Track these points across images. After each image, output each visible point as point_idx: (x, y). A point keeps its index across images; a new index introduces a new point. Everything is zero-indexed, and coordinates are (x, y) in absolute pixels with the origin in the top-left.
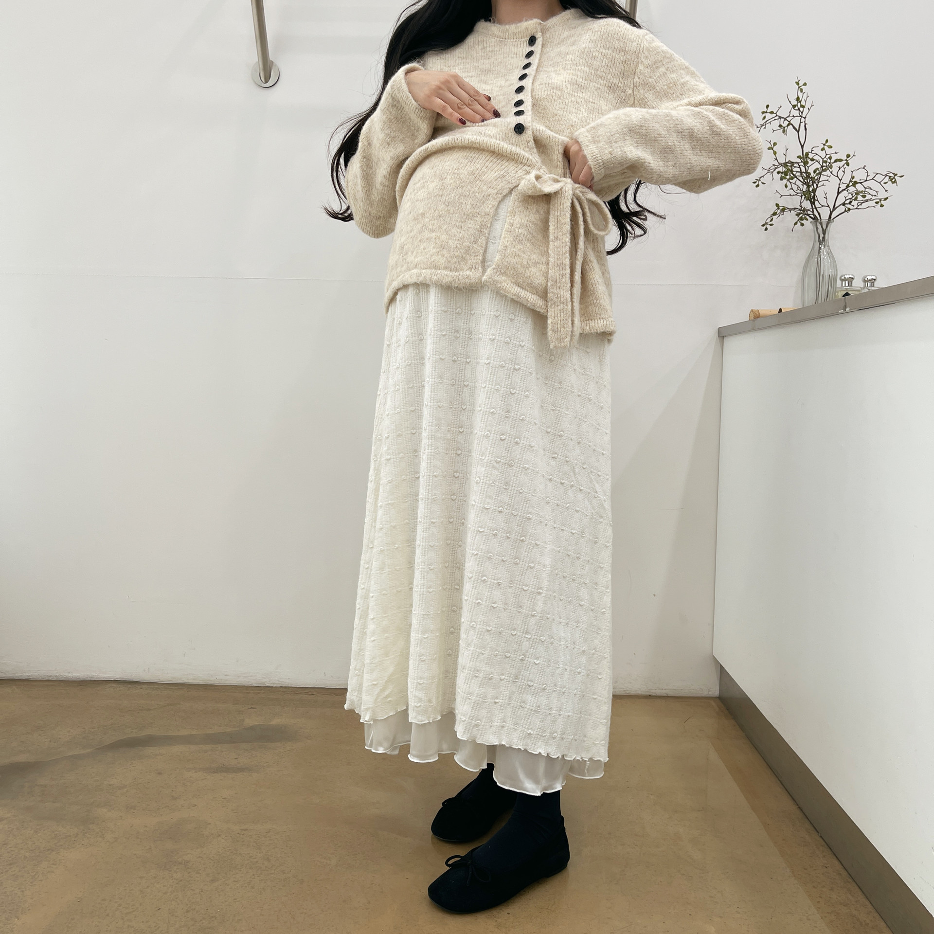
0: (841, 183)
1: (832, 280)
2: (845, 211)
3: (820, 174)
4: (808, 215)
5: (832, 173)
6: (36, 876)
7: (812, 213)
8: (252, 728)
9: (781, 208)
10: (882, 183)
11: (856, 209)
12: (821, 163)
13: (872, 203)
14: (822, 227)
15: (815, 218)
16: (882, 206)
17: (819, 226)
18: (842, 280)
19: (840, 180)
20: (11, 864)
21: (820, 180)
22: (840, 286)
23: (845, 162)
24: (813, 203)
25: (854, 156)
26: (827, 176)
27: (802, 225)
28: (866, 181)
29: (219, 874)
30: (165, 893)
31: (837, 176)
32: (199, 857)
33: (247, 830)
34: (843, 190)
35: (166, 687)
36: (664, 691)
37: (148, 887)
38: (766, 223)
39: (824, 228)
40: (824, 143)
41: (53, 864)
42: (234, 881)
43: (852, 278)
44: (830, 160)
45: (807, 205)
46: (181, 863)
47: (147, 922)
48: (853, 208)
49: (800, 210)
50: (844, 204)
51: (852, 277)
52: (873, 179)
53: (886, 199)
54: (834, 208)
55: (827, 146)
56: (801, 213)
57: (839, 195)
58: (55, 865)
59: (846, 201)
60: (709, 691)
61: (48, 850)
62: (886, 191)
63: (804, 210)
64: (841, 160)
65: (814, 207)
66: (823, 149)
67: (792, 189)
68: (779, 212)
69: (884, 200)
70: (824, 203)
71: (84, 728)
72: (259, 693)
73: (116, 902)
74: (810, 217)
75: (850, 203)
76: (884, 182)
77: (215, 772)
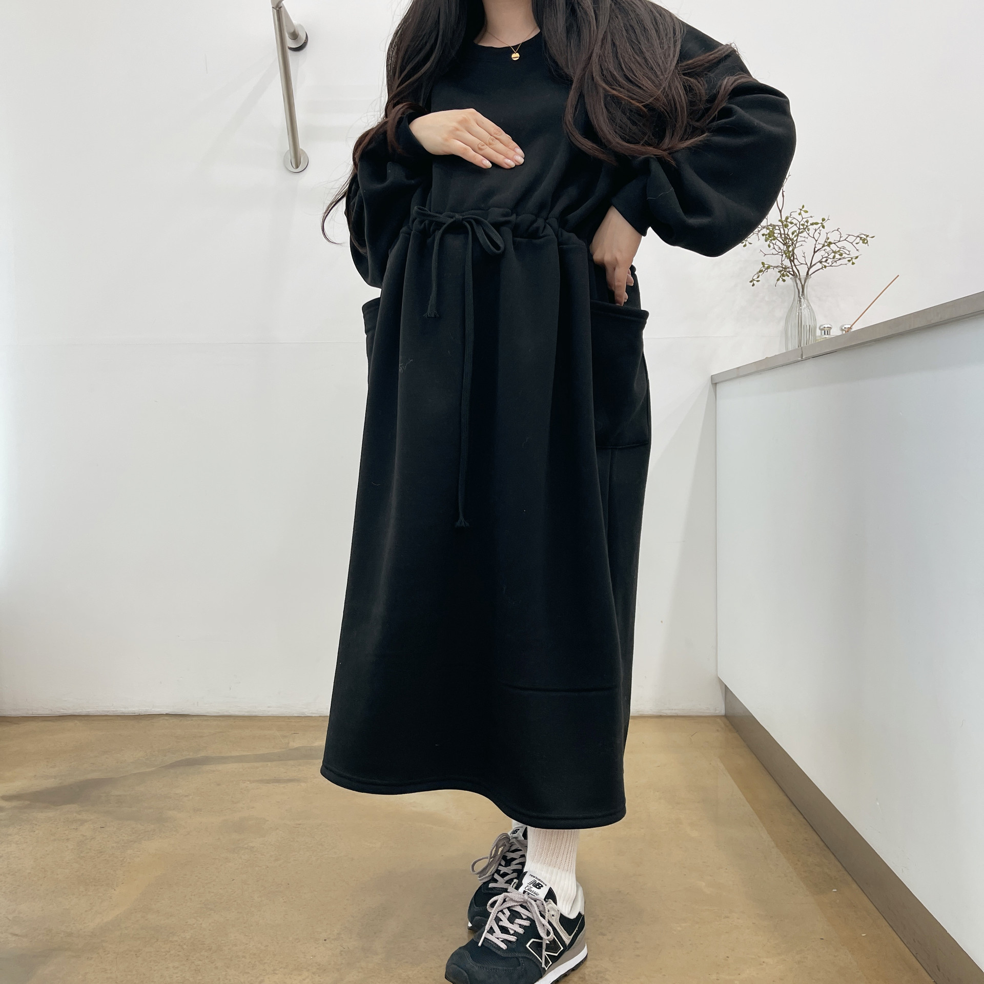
0: (817, 243)
1: (812, 330)
2: (822, 268)
3: (797, 235)
4: (789, 272)
5: (809, 235)
6: (125, 860)
7: (791, 270)
8: (297, 749)
9: (766, 266)
10: (854, 243)
11: (831, 266)
12: (798, 226)
13: (845, 261)
14: (801, 283)
15: (794, 275)
16: (853, 263)
17: (798, 282)
18: (821, 330)
19: (816, 241)
20: (101, 852)
21: (798, 240)
22: (820, 334)
23: (820, 225)
24: (791, 261)
25: (828, 219)
26: (804, 237)
27: (784, 281)
28: (839, 241)
29: (280, 855)
30: (237, 869)
31: (814, 238)
32: (262, 844)
33: (300, 824)
34: (818, 250)
35: (215, 718)
36: (673, 711)
37: (221, 865)
38: (754, 280)
39: (803, 284)
40: (801, 208)
41: (137, 851)
42: (294, 860)
43: (830, 328)
44: (807, 223)
45: (787, 263)
46: (246, 848)
47: (224, 889)
48: (827, 265)
49: (782, 268)
50: (821, 262)
51: (829, 326)
52: (845, 240)
53: (857, 257)
54: (811, 267)
55: (804, 211)
56: (782, 270)
57: (816, 254)
58: (140, 852)
59: (823, 258)
60: (716, 710)
61: (132, 841)
62: (857, 250)
63: (785, 268)
64: (817, 224)
65: (793, 264)
66: (800, 214)
67: (774, 248)
68: (764, 270)
69: (856, 259)
70: (802, 260)
71: (146, 752)
72: (300, 722)
73: (196, 876)
74: (790, 274)
75: (827, 260)
76: (856, 241)
77: (268, 783)
